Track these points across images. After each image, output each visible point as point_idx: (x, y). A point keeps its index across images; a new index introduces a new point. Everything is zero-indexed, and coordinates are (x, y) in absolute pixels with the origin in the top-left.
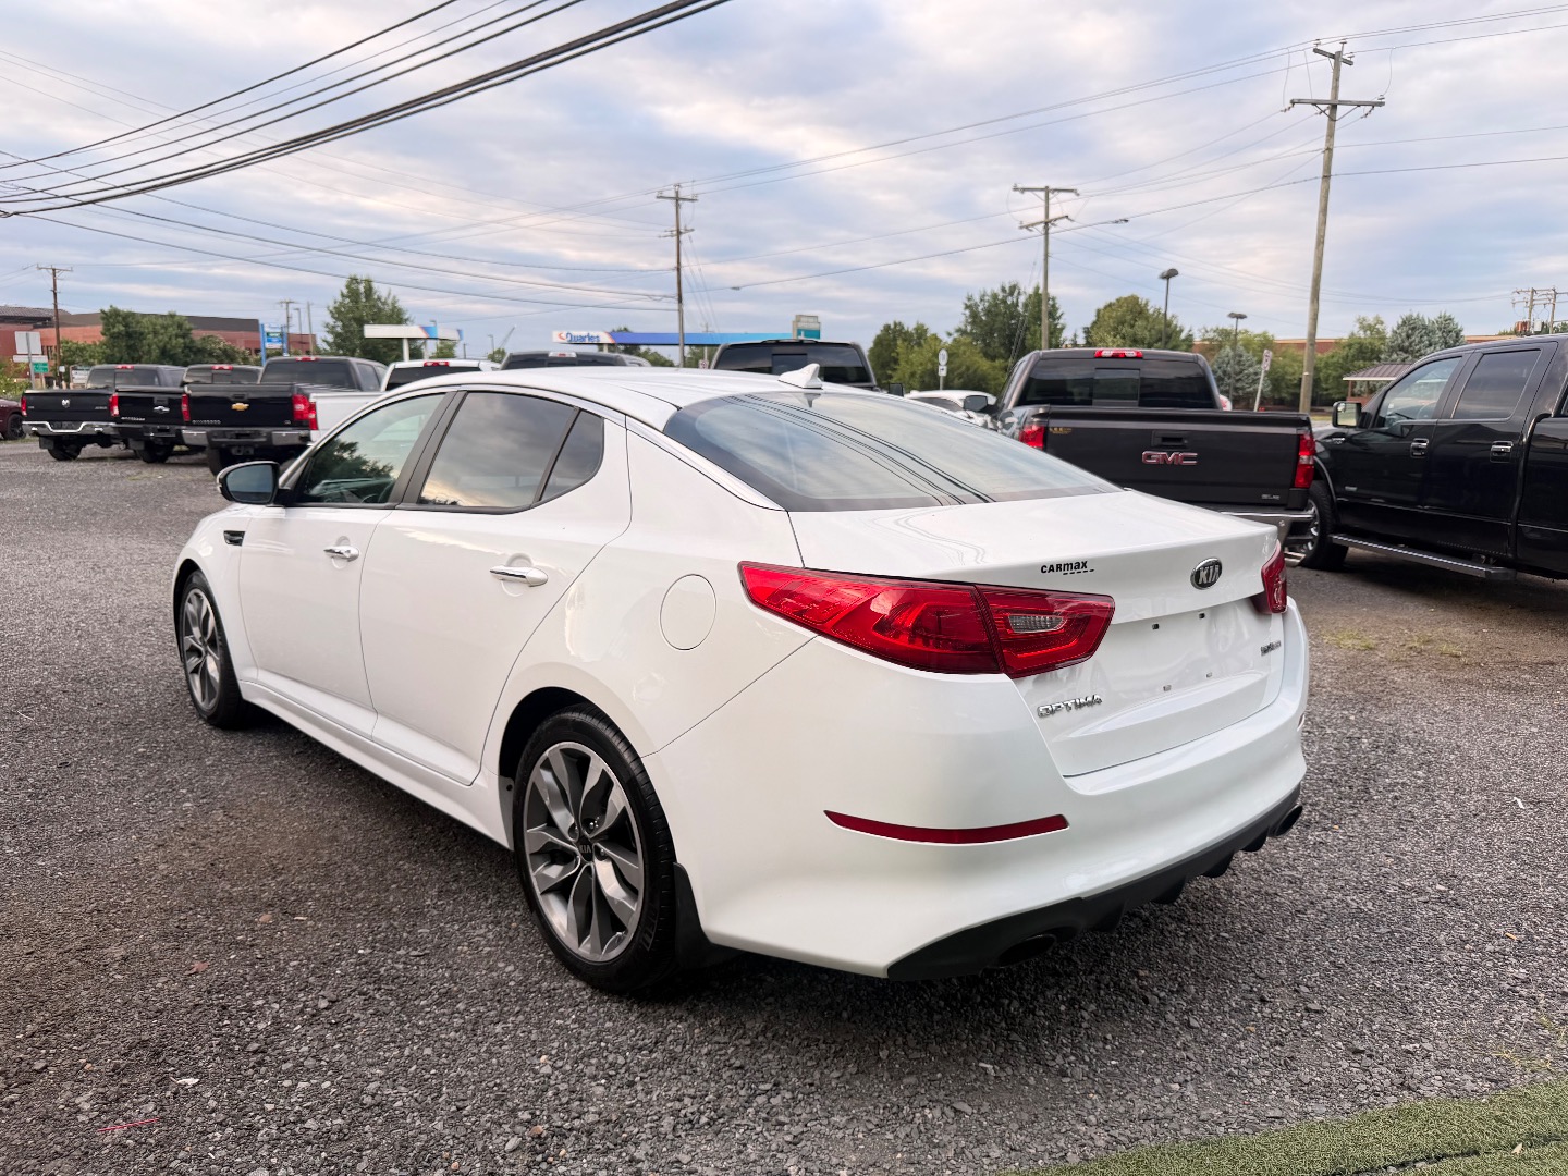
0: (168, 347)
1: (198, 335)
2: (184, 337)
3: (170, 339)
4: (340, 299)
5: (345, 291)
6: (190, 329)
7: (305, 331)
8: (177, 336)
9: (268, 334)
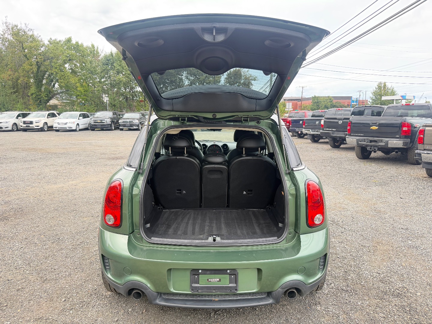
0: (327, 105)
1: (334, 101)
2: (331, 102)
3: (327, 103)
4: (375, 89)
5: (377, 87)
6: (333, 100)
7: (364, 99)
8: (329, 102)
9: (353, 100)
